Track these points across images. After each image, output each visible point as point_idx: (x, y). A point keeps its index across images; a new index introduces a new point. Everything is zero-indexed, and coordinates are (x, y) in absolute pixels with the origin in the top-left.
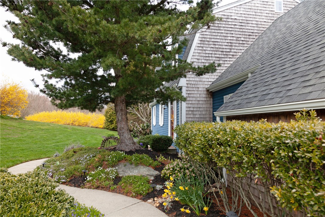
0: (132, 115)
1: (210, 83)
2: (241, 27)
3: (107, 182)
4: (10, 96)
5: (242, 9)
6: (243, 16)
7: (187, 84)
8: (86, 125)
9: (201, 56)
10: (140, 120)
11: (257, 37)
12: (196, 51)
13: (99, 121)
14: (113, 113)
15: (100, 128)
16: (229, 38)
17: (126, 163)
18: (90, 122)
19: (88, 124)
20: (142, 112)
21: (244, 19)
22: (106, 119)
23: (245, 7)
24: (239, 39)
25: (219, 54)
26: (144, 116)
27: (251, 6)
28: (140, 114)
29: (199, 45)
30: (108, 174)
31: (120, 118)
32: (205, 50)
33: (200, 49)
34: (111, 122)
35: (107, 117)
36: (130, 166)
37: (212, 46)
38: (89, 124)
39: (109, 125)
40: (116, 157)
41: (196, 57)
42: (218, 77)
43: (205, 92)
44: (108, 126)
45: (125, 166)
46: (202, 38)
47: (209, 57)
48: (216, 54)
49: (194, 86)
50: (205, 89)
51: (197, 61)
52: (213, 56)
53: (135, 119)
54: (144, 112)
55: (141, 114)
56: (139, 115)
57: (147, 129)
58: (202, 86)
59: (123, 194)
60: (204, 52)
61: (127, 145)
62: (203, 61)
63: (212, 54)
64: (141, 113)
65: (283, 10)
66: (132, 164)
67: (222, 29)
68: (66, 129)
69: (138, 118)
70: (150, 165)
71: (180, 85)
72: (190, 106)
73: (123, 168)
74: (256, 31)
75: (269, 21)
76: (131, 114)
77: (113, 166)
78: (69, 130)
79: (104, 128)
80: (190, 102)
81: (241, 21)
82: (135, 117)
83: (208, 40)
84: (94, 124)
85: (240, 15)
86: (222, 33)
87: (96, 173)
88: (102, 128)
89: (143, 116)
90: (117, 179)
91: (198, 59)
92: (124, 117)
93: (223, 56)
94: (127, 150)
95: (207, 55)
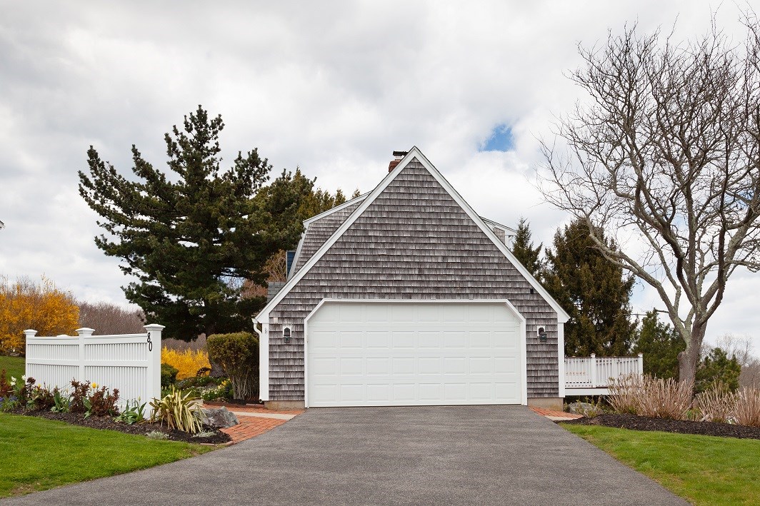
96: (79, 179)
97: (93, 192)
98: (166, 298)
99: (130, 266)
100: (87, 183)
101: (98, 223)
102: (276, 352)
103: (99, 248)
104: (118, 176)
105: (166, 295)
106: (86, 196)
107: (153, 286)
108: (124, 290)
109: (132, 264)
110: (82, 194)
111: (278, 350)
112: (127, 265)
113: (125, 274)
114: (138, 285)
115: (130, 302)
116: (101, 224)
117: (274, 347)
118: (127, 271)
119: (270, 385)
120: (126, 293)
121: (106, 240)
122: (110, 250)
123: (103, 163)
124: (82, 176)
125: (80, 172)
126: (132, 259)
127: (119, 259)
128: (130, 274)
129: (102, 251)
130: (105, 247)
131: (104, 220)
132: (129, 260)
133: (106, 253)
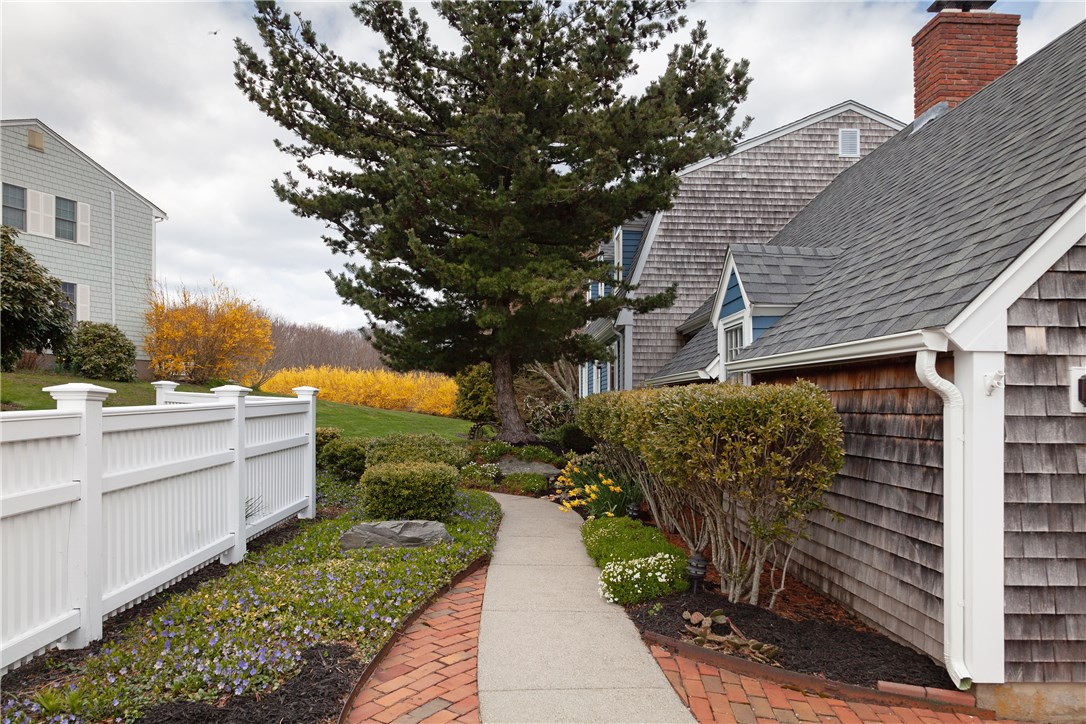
0: (534, 379)
1: (684, 318)
2: (757, 196)
3: (484, 481)
4: (237, 336)
5: (759, 157)
6: (762, 170)
7: (636, 320)
8: (404, 406)
9: (666, 262)
10: (556, 393)
11: (794, 216)
12: (655, 253)
13: (440, 395)
14: (479, 373)
15: (443, 416)
16: (729, 221)
17: (512, 458)
18: (413, 398)
19: (408, 405)
20: (561, 372)
21: (764, 177)
22: (461, 391)
23: (767, 151)
24: (753, 222)
25: (706, 257)
26: (568, 383)
27: (782, 148)
28: (556, 377)
29: (661, 240)
30: (485, 470)
31: (501, 389)
32: (674, 250)
33: (664, 247)
34: (476, 399)
35: (464, 386)
36: (518, 462)
37: (690, 240)
38: (413, 403)
39: (470, 408)
40: (496, 449)
41: (655, 265)
42: (702, 304)
43: (674, 337)
44: (467, 409)
45: (511, 462)
46: (668, 224)
47: (683, 263)
48: (698, 256)
49: (649, 324)
50: (673, 331)
51: (656, 273)
52: (692, 260)
53: (543, 390)
54: (567, 371)
55: (560, 376)
56: (553, 380)
57: (564, 413)
58: (667, 324)
59: (508, 493)
60: (671, 254)
61: (514, 434)
62: (669, 272)
63: (689, 256)
64: (559, 373)
65: (858, 150)
66: (521, 459)
67: (712, 202)
68: (364, 416)
69: (551, 387)
70: (550, 461)
71: (620, 322)
72: (640, 364)
73: (508, 465)
74: (791, 203)
75: (825, 178)
76: (531, 377)
77: (492, 462)
78: (372, 417)
79: (454, 416)
80: (642, 357)
81: (756, 183)
82: (543, 387)
83: (681, 227)
84: (426, 404)
85: (753, 170)
86: (713, 211)
87: (468, 469)
88: (450, 416)
89: (564, 382)
90: (499, 478)
91: (659, 269)
92: (507, 386)
93: (714, 261)
94: (514, 441)
95: (679, 260)
96: (236, 56)
97: (268, 84)
98: (418, 296)
99: (343, 238)
100: (255, 65)
101: (278, 143)
102: (1035, 476)
103: (282, 200)
104: (319, 48)
105: (418, 291)
106: (252, 89)
107: (395, 268)
108: (334, 279)
109: (347, 233)
110: (242, 84)
111: (1049, 469)
112: (340, 237)
113: (335, 251)
114: (362, 269)
115: (345, 302)
116: (283, 146)
117: (1027, 455)
118: (338, 246)
119: (1007, 617)
120: (338, 285)
121: (295, 184)
122: (306, 206)
123: (287, 17)
124: (244, 50)
125: (238, 41)
126: (347, 224)
127: (323, 222)
128: (345, 252)
129: (288, 206)
130: (294, 199)
131: (291, 137)
132: (342, 227)
133: (295, 211)
